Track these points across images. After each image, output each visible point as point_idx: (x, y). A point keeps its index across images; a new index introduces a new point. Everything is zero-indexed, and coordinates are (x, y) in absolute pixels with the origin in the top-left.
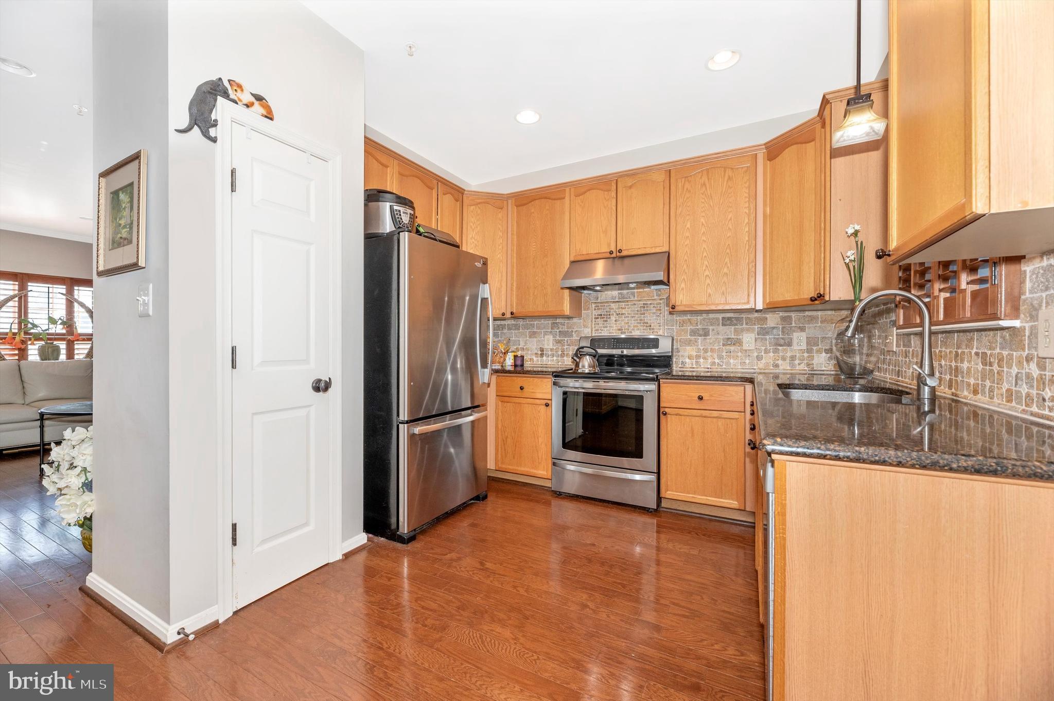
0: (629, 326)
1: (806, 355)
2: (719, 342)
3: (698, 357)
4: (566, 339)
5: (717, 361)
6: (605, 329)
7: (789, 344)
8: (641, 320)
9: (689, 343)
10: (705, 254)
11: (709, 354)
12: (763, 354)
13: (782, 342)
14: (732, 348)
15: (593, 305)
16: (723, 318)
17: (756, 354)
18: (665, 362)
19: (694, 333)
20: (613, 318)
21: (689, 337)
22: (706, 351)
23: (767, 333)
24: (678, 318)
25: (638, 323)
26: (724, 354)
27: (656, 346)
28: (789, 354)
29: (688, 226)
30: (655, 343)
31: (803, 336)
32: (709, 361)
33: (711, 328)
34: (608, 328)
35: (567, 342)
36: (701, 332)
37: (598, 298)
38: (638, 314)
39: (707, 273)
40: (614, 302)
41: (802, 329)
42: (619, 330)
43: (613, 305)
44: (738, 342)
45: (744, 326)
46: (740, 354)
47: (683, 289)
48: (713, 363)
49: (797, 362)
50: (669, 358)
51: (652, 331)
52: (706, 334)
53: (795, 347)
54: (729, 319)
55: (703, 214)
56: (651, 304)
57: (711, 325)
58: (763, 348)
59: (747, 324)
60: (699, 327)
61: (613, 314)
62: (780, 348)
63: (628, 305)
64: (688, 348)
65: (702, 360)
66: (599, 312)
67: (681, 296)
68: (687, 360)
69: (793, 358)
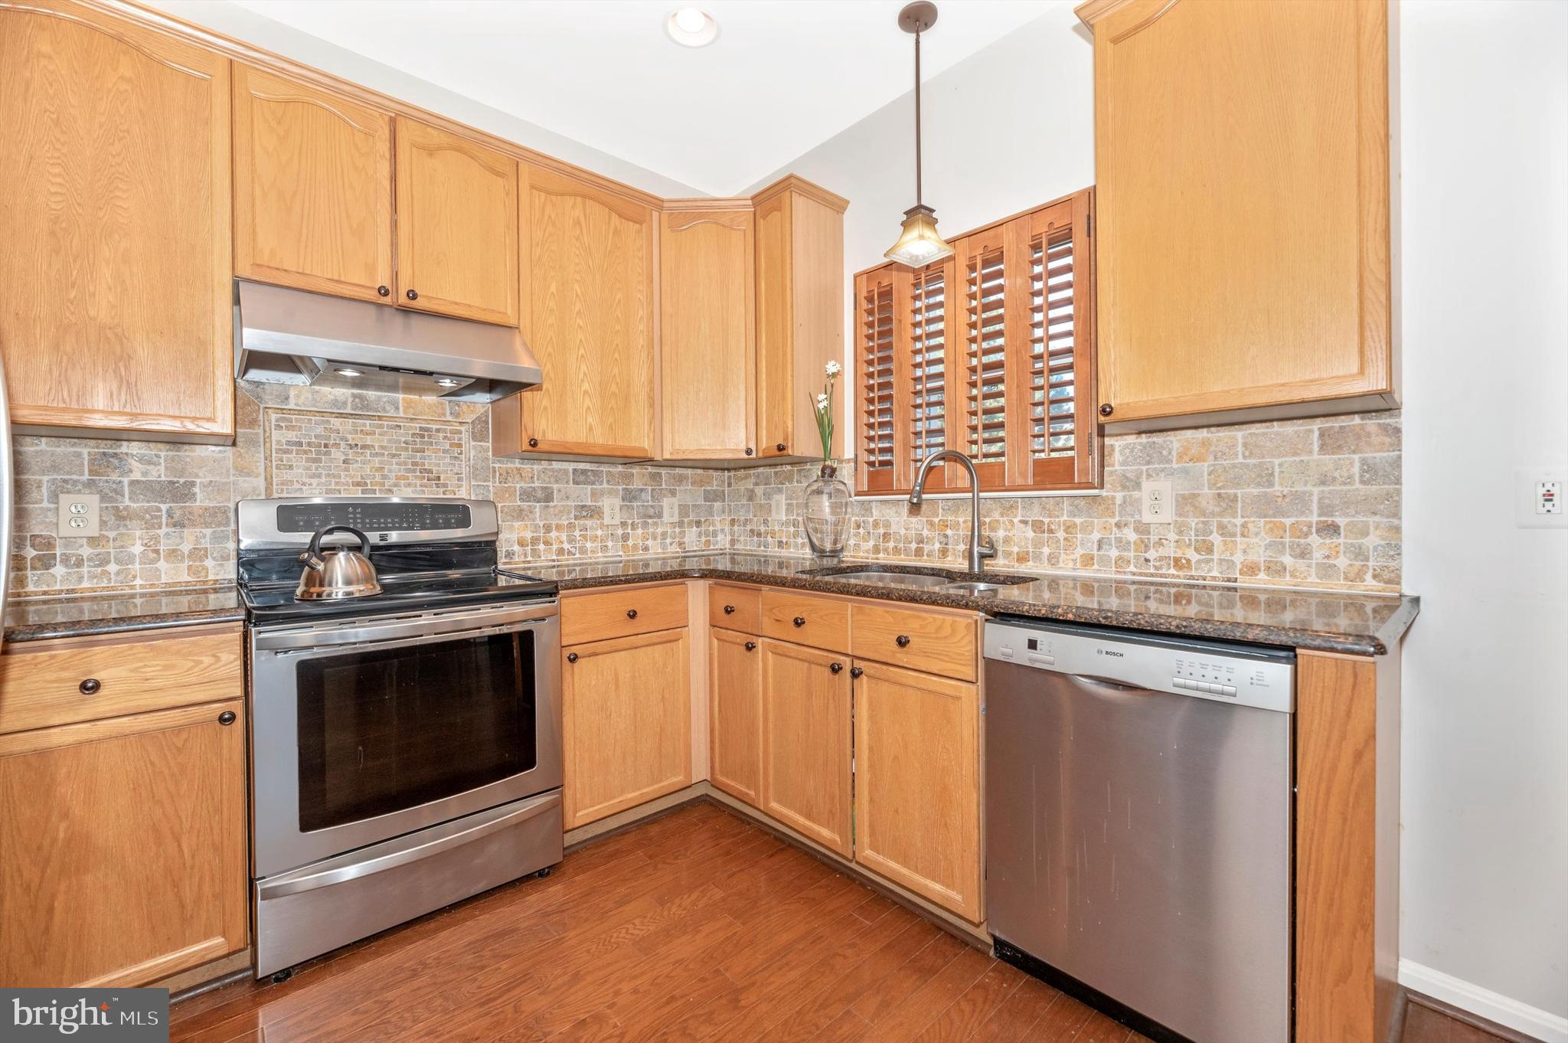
0: (384, 477)
1: (677, 530)
2: (569, 512)
3: (535, 541)
4: (164, 507)
5: (566, 546)
6: (314, 481)
7: (660, 516)
8: (414, 464)
9: (519, 514)
10: (582, 351)
11: (554, 534)
12: (629, 531)
13: (651, 511)
14: (589, 523)
15: (274, 417)
16: (575, 470)
17: (620, 532)
18: (484, 551)
19: (527, 495)
20: (337, 455)
21: (519, 503)
22: (548, 529)
23: (635, 498)
24: (497, 466)
25: (408, 471)
26: (577, 533)
27: (464, 521)
28: (660, 530)
29: (553, 288)
30: (458, 514)
31: (675, 501)
32: (555, 547)
33: (555, 486)
34: (323, 480)
35: (170, 515)
36: (540, 494)
37: (287, 398)
38: (407, 449)
39: (586, 386)
40: (340, 415)
41: (673, 493)
42: (358, 484)
43: (336, 422)
44: (594, 512)
45: (605, 485)
46: (599, 533)
47: (545, 408)
48: (561, 551)
49: (668, 541)
50: (491, 545)
51: (442, 490)
52: (548, 498)
53: (666, 518)
54: (584, 472)
55: (577, 277)
56: (438, 430)
57: (557, 482)
58: (630, 522)
59: (608, 482)
60: (537, 484)
61: (337, 445)
62: (650, 521)
63: (381, 426)
64: (517, 524)
65: (542, 547)
66: (292, 436)
67: (544, 422)
68: (516, 548)
69: (664, 535)
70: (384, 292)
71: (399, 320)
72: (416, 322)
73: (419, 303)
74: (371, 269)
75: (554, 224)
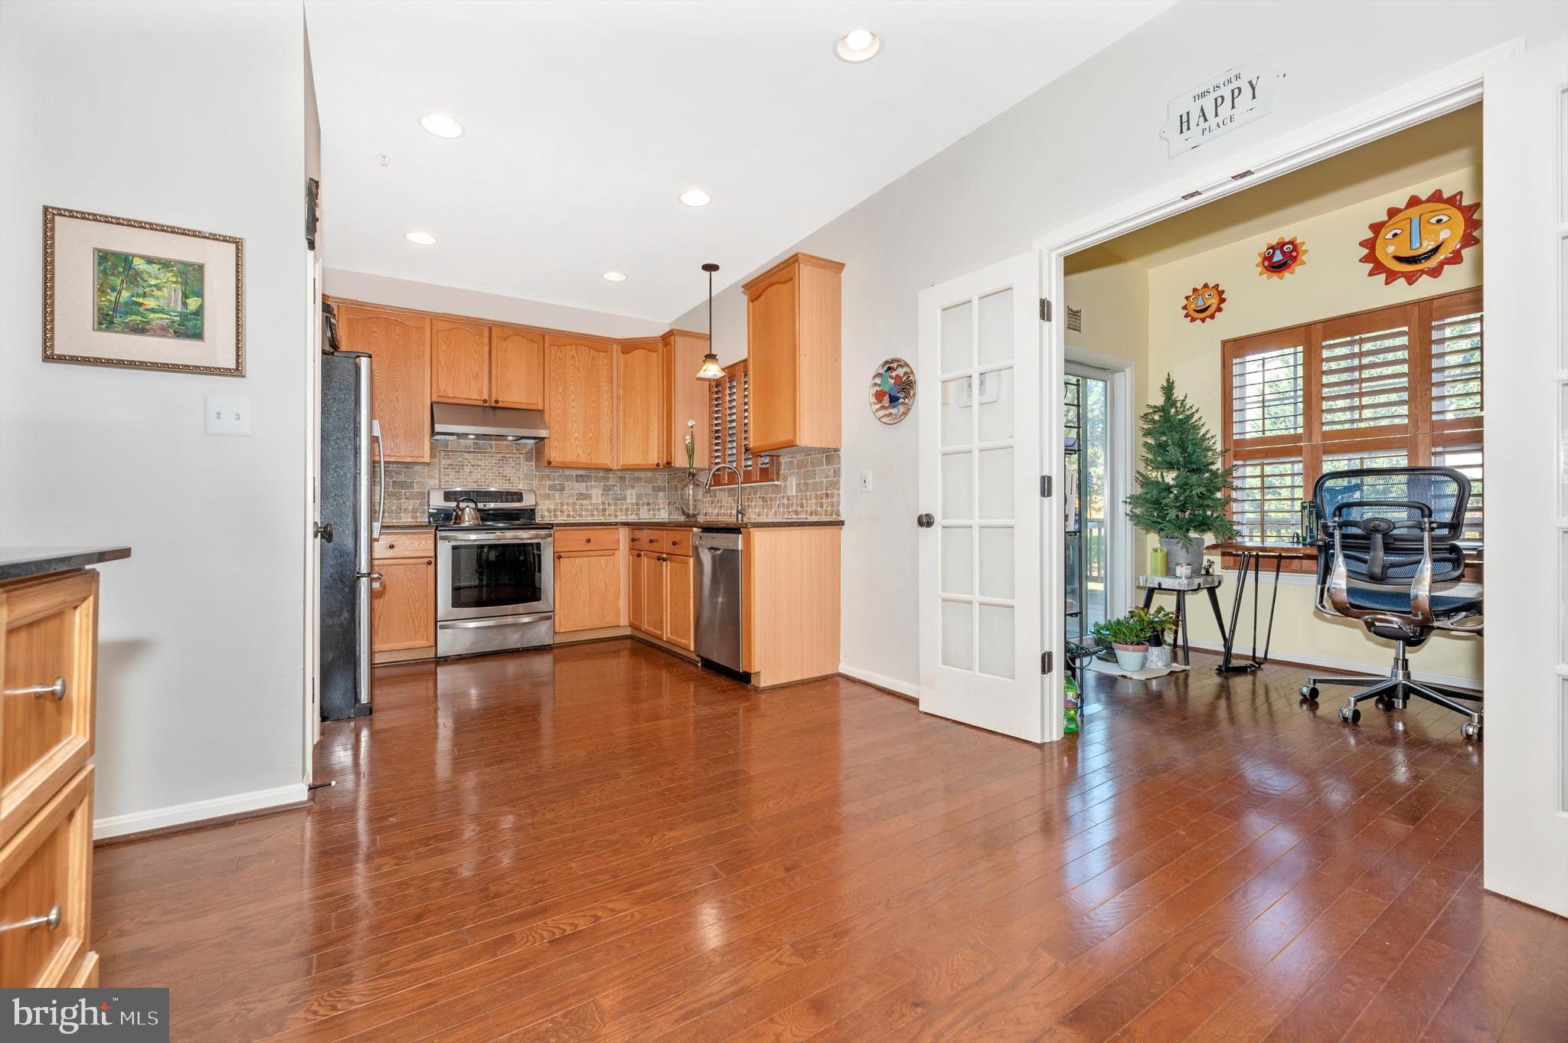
0: (486, 479)
1: (635, 507)
2: (574, 496)
3: (555, 510)
4: (403, 491)
5: (572, 513)
6: (458, 481)
7: (625, 499)
8: (499, 473)
9: (548, 497)
10: (574, 418)
11: (565, 507)
12: (606, 506)
13: (619, 497)
14: (584, 502)
15: (442, 453)
16: (577, 475)
17: (601, 507)
18: (530, 513)
19: (551, 488)
20: (467, 469)
21: (548, 491)
22: (562, 504)
23: (610, 489)
24: (537, 473)
25: (496, 476)
26: (577, 507)
27: (520, 500)
28: (624, 507)
29: (560, 390)
30: (518, 496)
31: (634, 492)
32: (566, 514)
33: (566, 483)
34: (461, 480)
35: (405, 495)
36: (558, 487)
37: (448, 445)
38: (495, 466)
39: (576, 435)
40: (468, 452)
41: (633, 487)
42: (475, 482)
43: (466, 455)
44: (588, 497)
45: (593, 483)
46: (590, 507)
47: (556, 447)
48: (569, 516)
49: (630, 513)
50: (533, 511)
51: (511, 485)
52: (562, 489)
53: (628, 500)
54: (581, 476)
55: (573, 383)
56: (510, 457)
57: (567, 481)
58: (607, 502)
59: (595, 481)
60: (557, 482)
61: (467, 465)
62: (619, 502)
63: (485, 456)
64: (546, 502)
65: (559, 513)
66: (449, 462)
67: (555, 454)
68: (546, 513)
69: (627, 509)
70: (485, 401)
71: (491, 413)
72: (498, 412)
73: (500, 405)
74: (481, 393)
75: (561, 360)
